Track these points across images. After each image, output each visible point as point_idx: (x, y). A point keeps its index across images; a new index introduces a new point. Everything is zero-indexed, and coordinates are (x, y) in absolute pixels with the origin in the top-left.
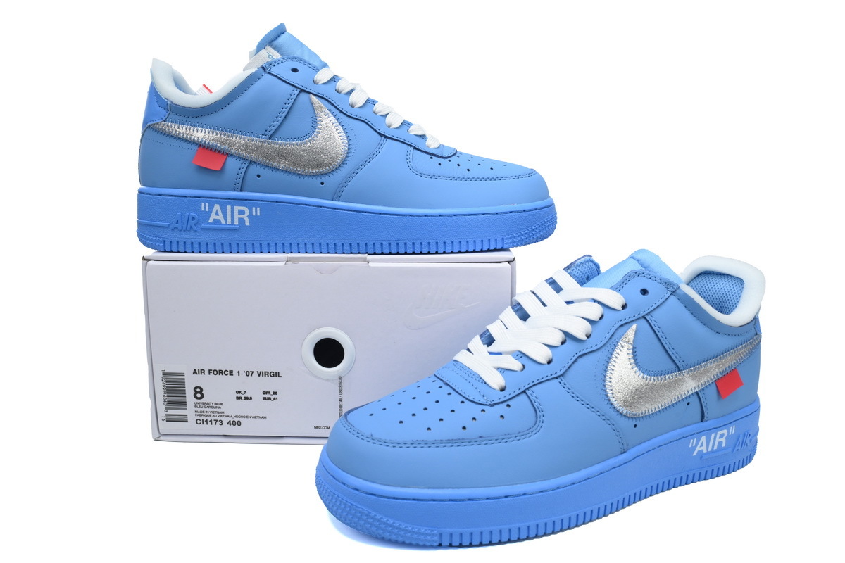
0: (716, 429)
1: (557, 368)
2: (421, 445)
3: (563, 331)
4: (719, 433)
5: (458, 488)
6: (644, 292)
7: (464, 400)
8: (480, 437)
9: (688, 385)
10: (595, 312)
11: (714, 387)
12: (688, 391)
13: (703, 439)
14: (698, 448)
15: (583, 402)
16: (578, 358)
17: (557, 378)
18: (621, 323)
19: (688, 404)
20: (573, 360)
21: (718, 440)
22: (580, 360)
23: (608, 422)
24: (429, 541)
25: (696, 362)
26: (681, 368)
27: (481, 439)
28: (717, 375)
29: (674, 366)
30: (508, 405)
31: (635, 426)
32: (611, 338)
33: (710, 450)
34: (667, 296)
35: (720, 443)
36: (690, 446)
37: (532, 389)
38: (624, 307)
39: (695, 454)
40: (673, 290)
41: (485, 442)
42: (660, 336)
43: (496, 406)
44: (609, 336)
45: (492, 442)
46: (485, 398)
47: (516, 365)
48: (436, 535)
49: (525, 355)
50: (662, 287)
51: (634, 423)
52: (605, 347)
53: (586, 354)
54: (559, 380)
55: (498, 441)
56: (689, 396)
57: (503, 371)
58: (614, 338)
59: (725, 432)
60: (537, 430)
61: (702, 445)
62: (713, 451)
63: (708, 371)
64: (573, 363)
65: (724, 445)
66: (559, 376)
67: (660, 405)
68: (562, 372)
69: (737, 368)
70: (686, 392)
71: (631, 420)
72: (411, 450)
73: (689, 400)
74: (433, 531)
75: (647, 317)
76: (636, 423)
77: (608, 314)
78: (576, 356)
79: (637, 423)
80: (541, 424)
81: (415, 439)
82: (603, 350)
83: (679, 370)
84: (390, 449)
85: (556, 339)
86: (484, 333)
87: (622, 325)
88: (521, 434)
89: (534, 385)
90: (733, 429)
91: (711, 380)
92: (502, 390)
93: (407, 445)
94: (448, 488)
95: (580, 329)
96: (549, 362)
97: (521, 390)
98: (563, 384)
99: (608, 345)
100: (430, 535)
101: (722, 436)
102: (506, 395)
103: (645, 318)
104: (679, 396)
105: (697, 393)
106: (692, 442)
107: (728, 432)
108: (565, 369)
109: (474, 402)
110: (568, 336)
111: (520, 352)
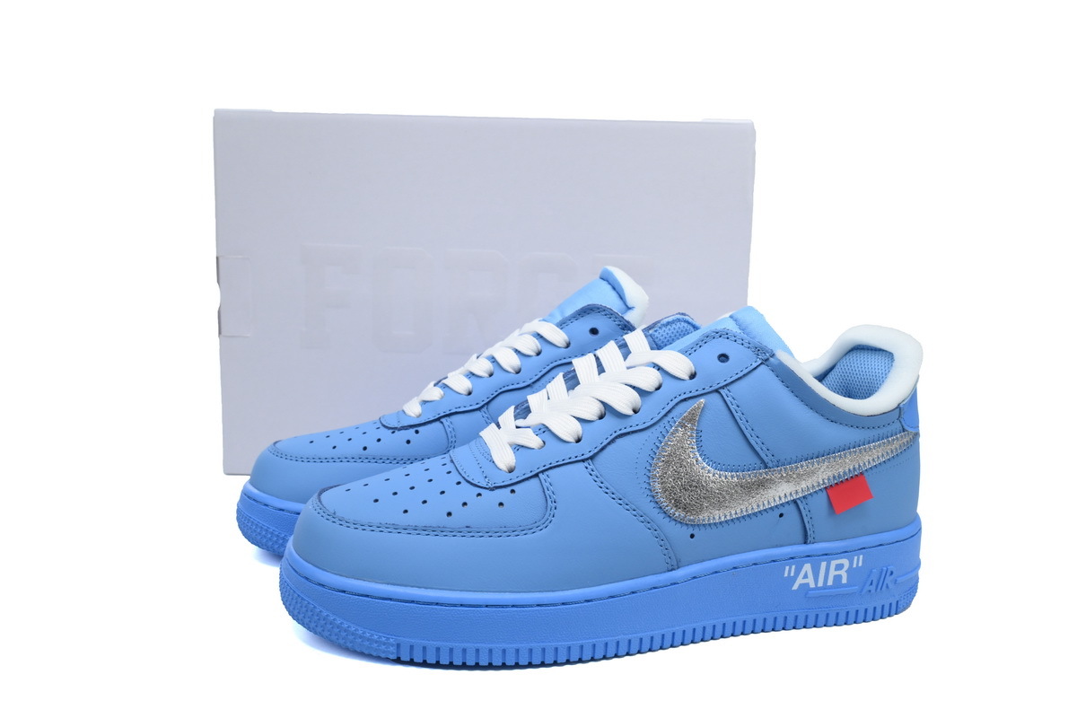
0: (827, 555)
1: (586, 449)
2: (389, 530)
3: (602, 402)
4: (834, 563)
5: (426, 588)
6: (723, 358)
7: (462, 480)
8: (467, 527)
9: (780, 489)
10: (649, 379)
11: (823, 496)
12: (780, 498)
13: (807, 567)
14: (800, 580)
15: (613, 496)
16: (616, 438)
17: (583, 461)
18: (683, 397)
19: (781, 515)
20: (608, 441)
21: (833, 573)
22: (619, 441)
23: (649, 525)
24: (384, 652)
25: (794, 458)
26: (770, 465)
27: (467, 530)
28: (829, 479)
29: (759, 462)
30: (513, 491)
31: (692, 536)
32: (666, 415)
33: (820, 584)
34: (755, 365)
35: (838, 578)
36: (786, 575)
37: (547, 473)
38: (693, 376)
39: (795, 587)
40: (766, 357)
41: (471, 534)
42: (738, 418)
43: (497, 491)
44: (663, 412)
45: (480, 534)
46: (487, 480)
47: (533, 441)
48: (393, 645)
49: (550, 430)
50: (749, 353)
51: (691, 531)
52: (657, 427)
53: (628, 433)
54: (586, 464)
55: (489, 534)
56: (782, 505)
57: (518, 448)
58: (671, 415)
59: (846, 562)
60: (545, 525)
61: (806, 576)
62: (825, 587)
63: (813, 473)
64: (609, 444)
65: (844, 581)
66: (587, 459)
67: (733, 512)
68: (591, 454)
69: (866, 474)
70: (777, 499)
71: (685, 527)
72: (377, 534)
73: (782, 510)
74: (388, 639)
75: (722, 391)
76: (694, 532)
77: (668, 383)
78: (615, 435)
79: (696, 532)
80: (550, 518)
81: (383, 522)
82: (652, 430)
83: (766, 467)
84: (351, 530)
85: (592, 411)
86: (522, 404)
87: (685, 400)
88: (521, 528)
89: (551, 468)
90: (859, 561)
91: (819, 485)
92: (511, 471)
93: (372, 528)
94: (412, 587)
95: (624, 401)
96: (578, 440)
97: (533, 473)
98: (589, 470)
99: (661, 424)
100: (384, 644)
101: (839, 567)
102: (514, 477)
103: (720, 393)
104: (766, 503)
105: (795, 502)
106: (789, 571)
107: (851, 563)
108: (596, 451)
109: (472, 484)
110: (607, 410)
111: (544, 425)
